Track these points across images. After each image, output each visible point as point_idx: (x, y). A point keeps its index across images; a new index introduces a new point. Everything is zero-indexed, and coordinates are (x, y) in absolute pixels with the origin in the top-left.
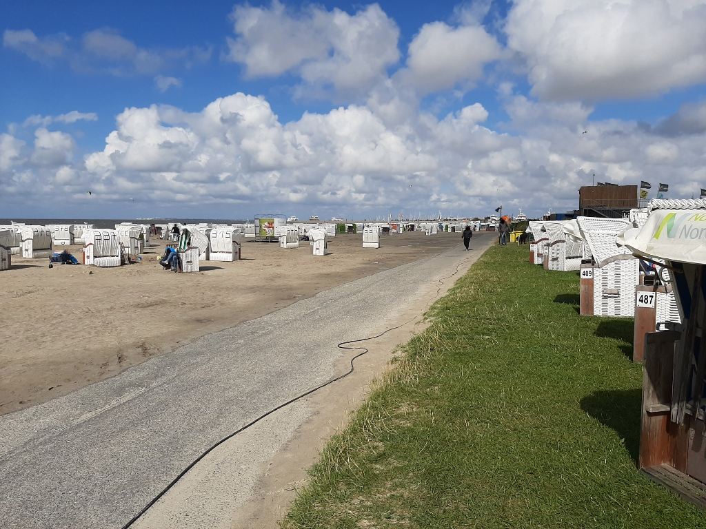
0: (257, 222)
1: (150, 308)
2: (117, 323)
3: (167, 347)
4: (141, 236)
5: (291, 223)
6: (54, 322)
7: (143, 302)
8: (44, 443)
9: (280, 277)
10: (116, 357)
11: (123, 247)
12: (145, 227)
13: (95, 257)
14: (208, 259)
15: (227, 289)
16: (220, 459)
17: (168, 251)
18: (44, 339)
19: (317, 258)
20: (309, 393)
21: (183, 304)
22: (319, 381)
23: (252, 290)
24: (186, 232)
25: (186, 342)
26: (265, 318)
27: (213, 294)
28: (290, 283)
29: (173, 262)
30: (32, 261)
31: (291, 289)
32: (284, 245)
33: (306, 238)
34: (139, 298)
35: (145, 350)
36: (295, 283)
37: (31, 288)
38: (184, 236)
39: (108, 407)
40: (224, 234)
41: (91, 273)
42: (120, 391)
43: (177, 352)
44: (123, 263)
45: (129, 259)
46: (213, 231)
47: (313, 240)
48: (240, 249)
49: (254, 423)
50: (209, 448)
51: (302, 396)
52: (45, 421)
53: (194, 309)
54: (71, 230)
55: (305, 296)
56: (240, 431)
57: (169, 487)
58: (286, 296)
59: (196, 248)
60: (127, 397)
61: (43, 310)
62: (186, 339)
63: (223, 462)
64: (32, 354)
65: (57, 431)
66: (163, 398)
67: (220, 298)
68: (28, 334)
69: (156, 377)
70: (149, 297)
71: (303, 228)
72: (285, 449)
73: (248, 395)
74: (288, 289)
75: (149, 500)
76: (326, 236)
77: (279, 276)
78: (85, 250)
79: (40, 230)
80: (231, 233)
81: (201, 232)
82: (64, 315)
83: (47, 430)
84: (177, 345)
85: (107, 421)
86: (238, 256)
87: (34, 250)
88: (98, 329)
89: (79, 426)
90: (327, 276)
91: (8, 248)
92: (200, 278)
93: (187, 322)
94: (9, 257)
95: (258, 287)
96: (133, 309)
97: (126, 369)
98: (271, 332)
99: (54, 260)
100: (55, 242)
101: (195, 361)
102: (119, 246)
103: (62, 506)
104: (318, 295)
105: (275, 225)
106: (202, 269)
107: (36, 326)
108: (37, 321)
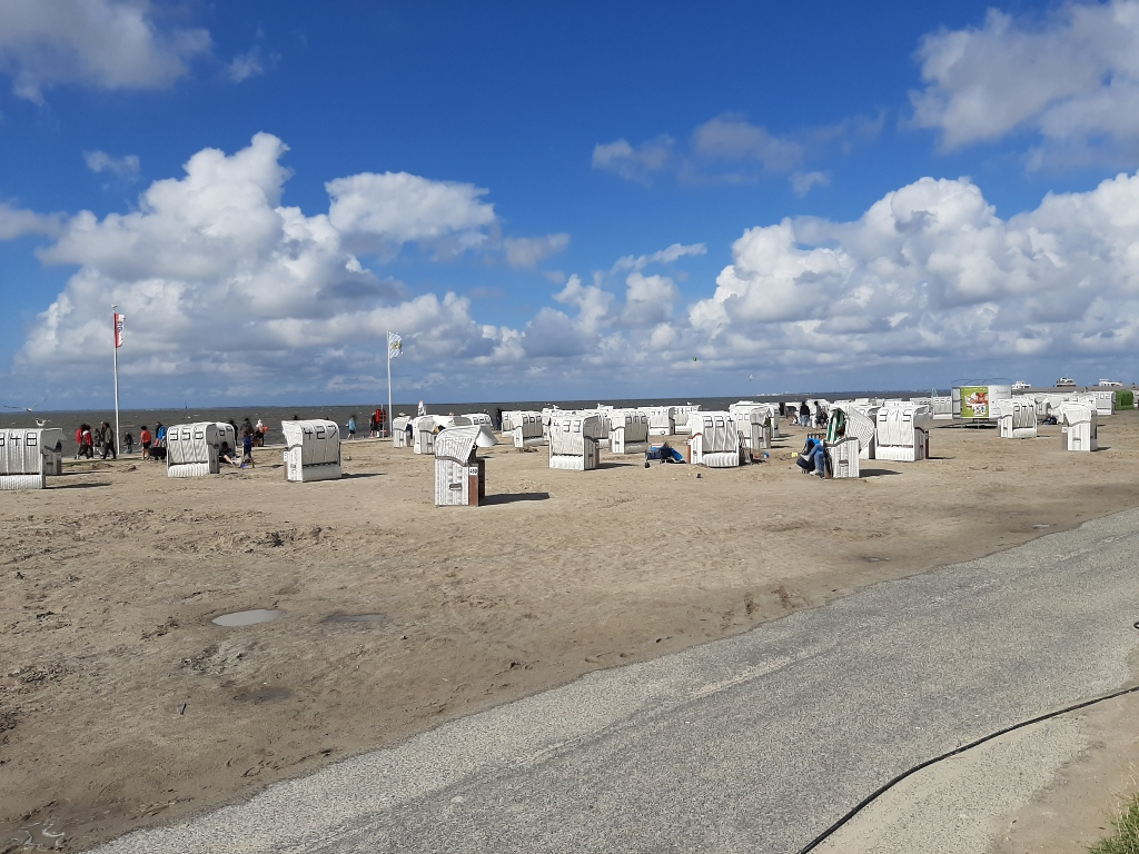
0: (957, 394)
1: (788, 532)
2: (740, 552)
3: (818, 597)
4: (768, 421)
5: (1020, 392)
6: (657, 544)
7: (776, 523)
8: (655, 719)
9: (1003, 491)
10: (743, 604)
11: (742, 438)
12: (773, 407)
13: (704, 453)
14: (872, 456)
15: (908, 508)
16: (922, 795)
17: (811, 444)
18: (644, 568)
19: (1077, 458)
20: (1081, 706)
21: (837, 529)
22: (1098, 687)
23: (954, 511)
24: (839, 413)
25: (847, 591)
26: (983, 563)
27: (885, 515)
28: (1023, 502)
29: (817, 461)
30: (623, 458)
31: (1027, 512)
32: (1009, 434)
33: (1053, 421)
34: (769, 516)
35: (785, 598)
36: (1035, 502)
37: (624, 496)
38: (835, 420)
39: (737, 679)
40: (901, 416)
41: (699, 476)
42: (754, 658)
43: (834, 605)
44: (742, 462)
45: (751, 456)
46: (881, 412)
47: (1066, 423)
48: (927, 441)
49: (977, 743)
50: (900, 773)
51: (1067, 711)
52: (655, 687)
53: (856, 539)
54: (672, 412)
55: (1055, 528)
56: (953, 753)
57: (841, 823)
58: (1020, 525)
59: (855, 438)
60: (766, 667)
61: (642, 526)
62: (847, 586)
63: (927, 802)
64: (632, 588)
65: (670, 705)
66: (819, 678)
67: (897, 523)
68: (627, 559)
69: (805, 643)
70: (784, 516)
71: (1045, 401)
72: (1039, 799)
73: (962, 694)
74: (1021, 513)
75: (810, 837)
76: (1094, 415)
77: (1002, 489)
78: (691, 442)
79: (633, 415)
80: (912, 413)
81: (862, 412)
82: (669, 535)
83: (658, 700)
84: (833, 595)
85: (739, 701)
86: (923, 451)
87: (627, 442)
88: (715, 559)
89: (700, 700)
90: (1100, 490)
91: (596, 440)
92: (862, 488)
93: (847, 559)
94: (597, 450)
95: (963, 506)
96: (762, 533)
97: (759, 625)
98: (994, 588)
99: (651, 456)
100: (652, 432)
101: (865, 625)
102: (736, 437)
103: (685, 818)
104: (1084, 526)
105: (990, 397)
106: (864, 473)
107: (635, 548)
108: (635, 542)
